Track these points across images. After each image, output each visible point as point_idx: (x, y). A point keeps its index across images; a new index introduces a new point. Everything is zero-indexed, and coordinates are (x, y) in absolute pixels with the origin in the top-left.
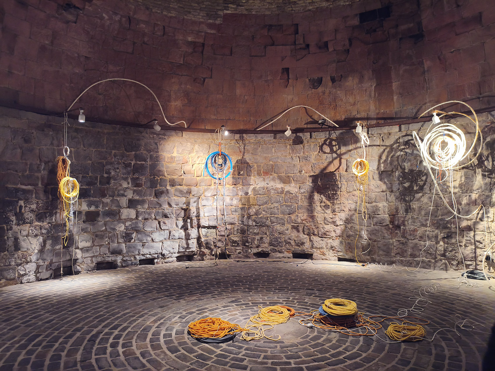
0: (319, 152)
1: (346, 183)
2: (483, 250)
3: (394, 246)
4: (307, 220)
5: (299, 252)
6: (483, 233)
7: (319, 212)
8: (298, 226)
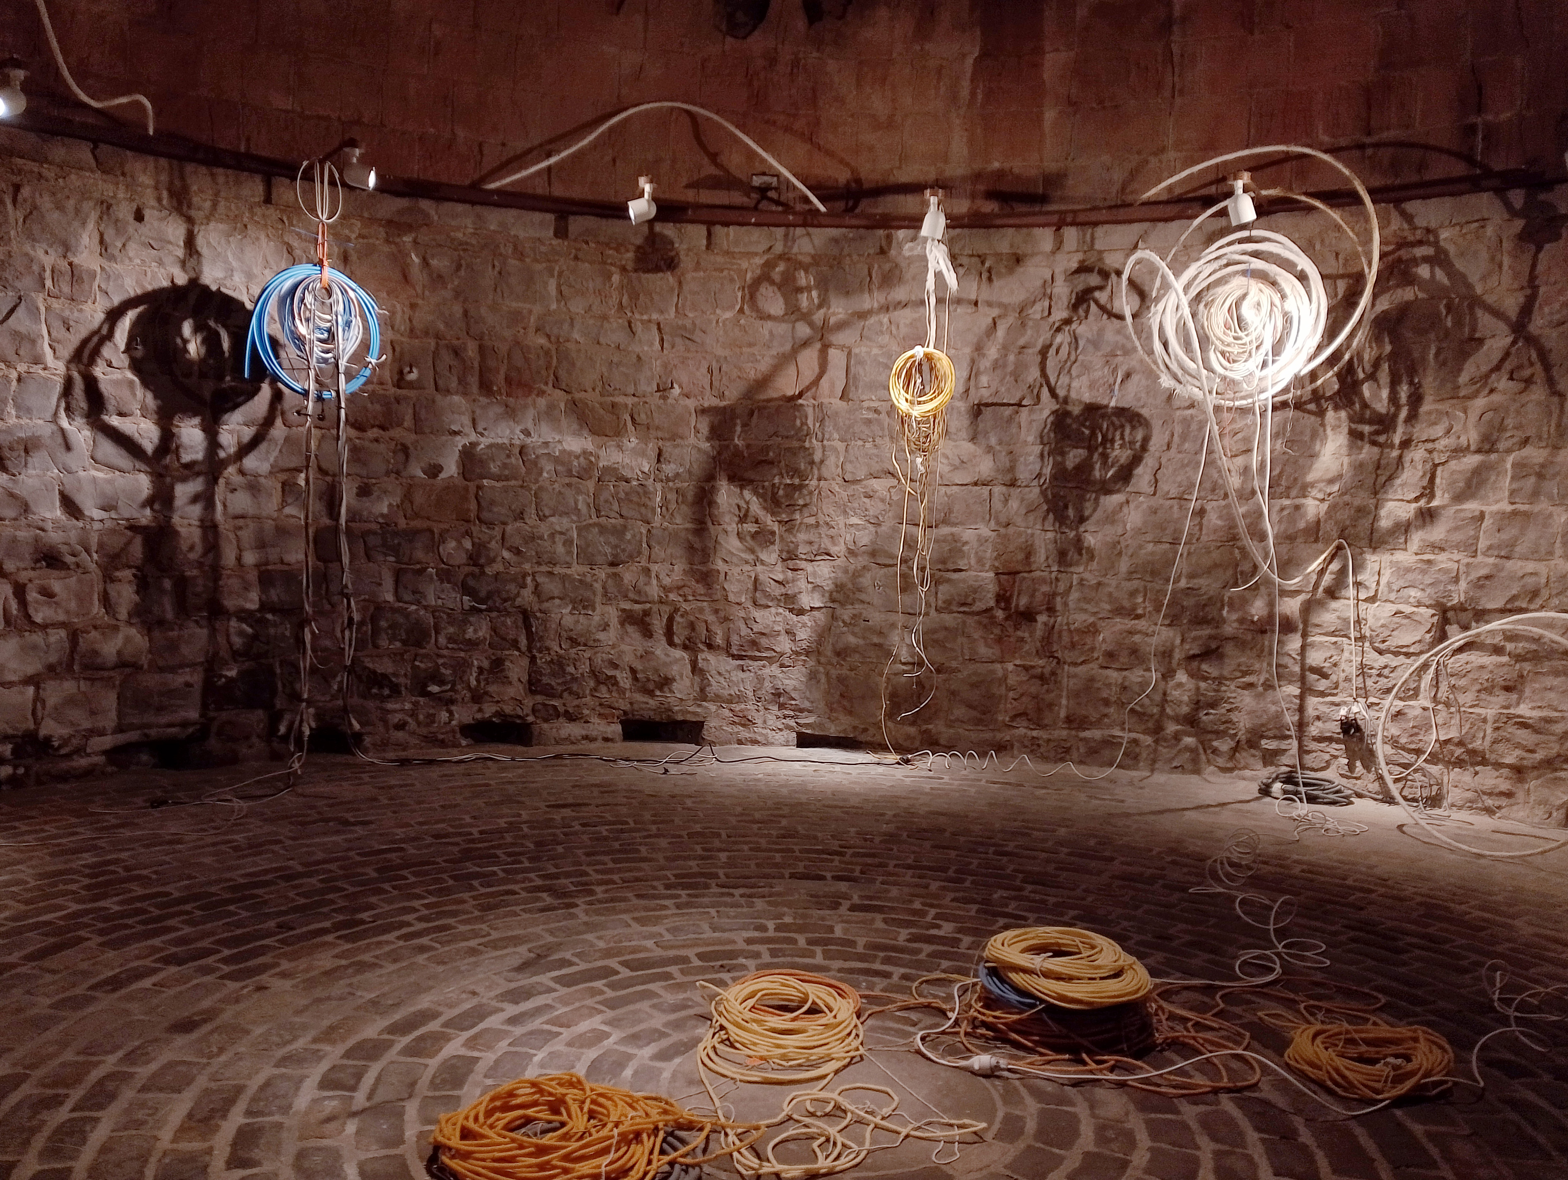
0: (741, 310)
1: (841, 446)
2: (1330, 699)
3: (1010, 689)
4: (686, 590)
5: (647, 714)
6: (1334, 639)
7: (735, 560)
8: (647, 613)
